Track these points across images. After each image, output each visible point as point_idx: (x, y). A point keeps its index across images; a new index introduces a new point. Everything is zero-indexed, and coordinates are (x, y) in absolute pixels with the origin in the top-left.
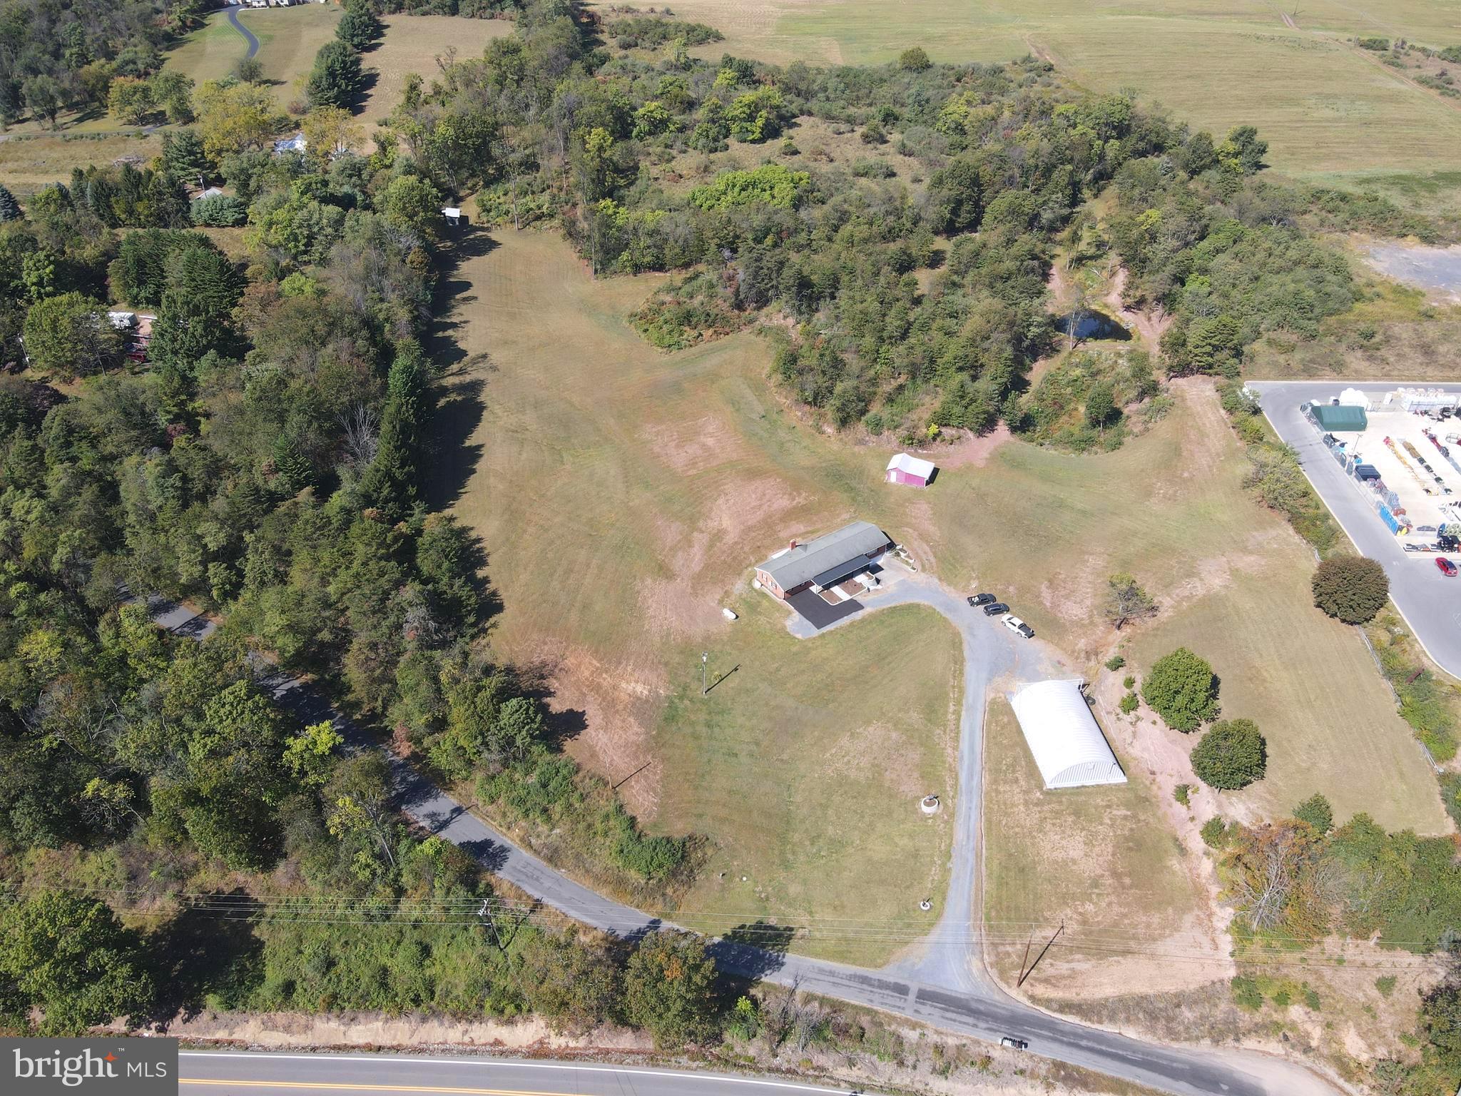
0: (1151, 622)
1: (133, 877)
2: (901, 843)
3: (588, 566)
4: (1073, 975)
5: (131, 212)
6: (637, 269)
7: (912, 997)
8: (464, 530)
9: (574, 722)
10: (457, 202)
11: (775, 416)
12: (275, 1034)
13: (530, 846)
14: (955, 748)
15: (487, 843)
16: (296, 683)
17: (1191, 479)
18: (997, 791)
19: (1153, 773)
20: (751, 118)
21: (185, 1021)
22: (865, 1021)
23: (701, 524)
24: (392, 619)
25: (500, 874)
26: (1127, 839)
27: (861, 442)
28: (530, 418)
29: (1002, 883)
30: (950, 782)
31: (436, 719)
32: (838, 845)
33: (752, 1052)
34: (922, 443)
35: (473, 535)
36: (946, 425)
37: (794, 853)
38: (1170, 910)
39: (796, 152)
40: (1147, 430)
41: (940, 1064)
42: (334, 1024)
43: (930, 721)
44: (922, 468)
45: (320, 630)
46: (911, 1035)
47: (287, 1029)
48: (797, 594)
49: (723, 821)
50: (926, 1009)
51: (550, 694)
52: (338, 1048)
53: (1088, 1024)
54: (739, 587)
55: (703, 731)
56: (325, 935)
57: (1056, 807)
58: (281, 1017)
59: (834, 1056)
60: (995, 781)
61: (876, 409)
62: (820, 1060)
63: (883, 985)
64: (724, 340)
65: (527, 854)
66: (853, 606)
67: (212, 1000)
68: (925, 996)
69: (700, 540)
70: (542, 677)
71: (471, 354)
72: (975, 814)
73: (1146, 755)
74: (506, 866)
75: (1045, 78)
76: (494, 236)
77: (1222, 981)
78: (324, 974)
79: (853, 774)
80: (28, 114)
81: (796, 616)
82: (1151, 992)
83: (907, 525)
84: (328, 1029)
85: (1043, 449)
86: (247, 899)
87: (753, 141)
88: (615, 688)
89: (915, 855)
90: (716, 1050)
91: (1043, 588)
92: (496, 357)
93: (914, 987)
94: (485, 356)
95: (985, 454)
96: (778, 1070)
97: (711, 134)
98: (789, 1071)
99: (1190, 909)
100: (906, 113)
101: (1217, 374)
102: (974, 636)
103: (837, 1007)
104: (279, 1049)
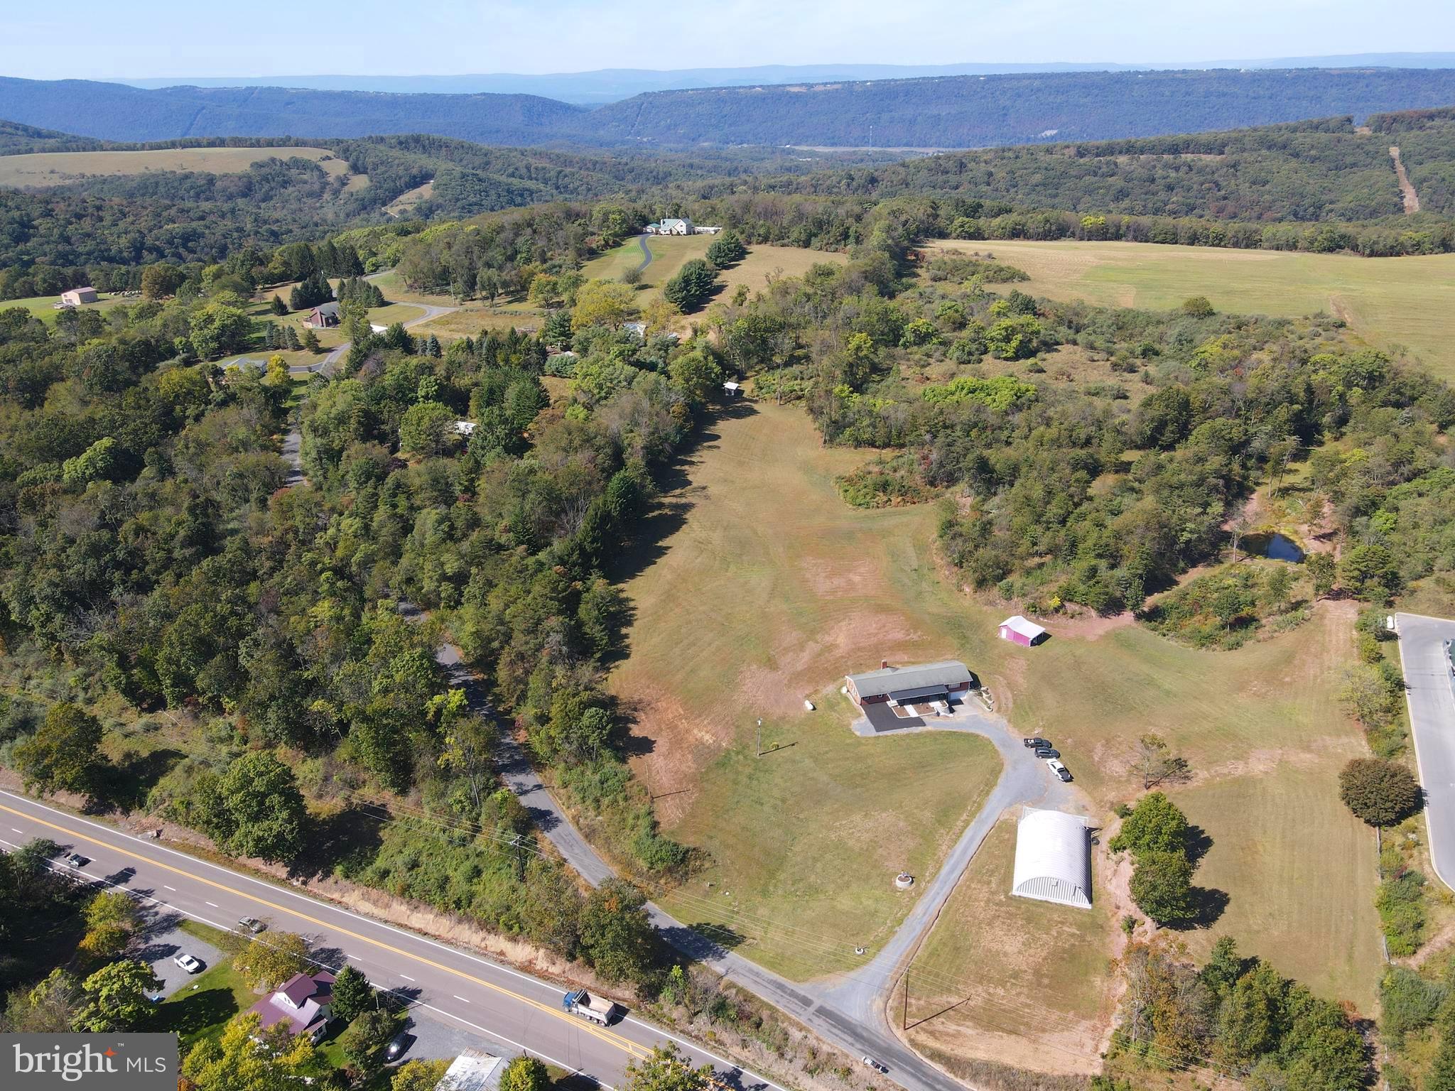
0: (1178, 787)
1: (326, 779)
2: (866, 903)
3: (710, 644)
4: (956, 1035)
5: (507, 361)
6: (858, 443)
7: (812, 1009)
8: (627, 600)
9: (645, 746)
10: (741, 378)
11: (926, 571)
12: (367, 904)
13: (578, 823)
14: (950, 847)
15: (549, 813)
16: (471, 678)
17: (1290, 684)
18: (969, 887)
19: (1118, 908)
20: (1007, 339)
21: (320, 881)
22: (765, 1014)
23: (818, 637)
24: (540, 640)
25: (546, 834)
26: (1064, 951)
27: (991, 603)
28: (717, 537)
29: (934, 954)
30: (931, 869)
31: (543, 715)
32: (814, 890)
33: (675, 1015)
34: (1045, 613)
35: (632, 604)
36: (1070, 600)
37: (775, 886)
38: (1072, 1013)
39: (1041, 371)
40: (1272, 637)
41: (811, 1064)
42: (404, 908)
43: (939, 822)
44: (1032, 629)
45: (494, 640)
46: (796, 1035)
47: (375, 903)
48: (873, 702)
49: (728, 847)
50: (817, 1021)
51: (635, 722)
52: (401, 926)
53: (951, 1076)
54: (829, 689)
55: (743, 779)
56: (420, 845)
57: (1012, 910)
58: (374, 893)
59: (734, 1036)
60: (972, 880)
61: (1015, 579)
62: (725, 1037)
63: (793, 994)
64: (909, 507)
65: (572, 828)
66: (918, 722)
67: (339, 870)
68: (822, 1012)
69: (812, 648)
70: (635, 709)
71: (695, 485)
72: (940, 899)
73: (1118, 892)
74: (554, 831)
75: (1331, 334)
76: (756, 407)
77: (1085, 1077)
78: (410, 870)
79: (851, 843)
80: (478, 296)
81: (864, 718)
82: (1017, 1066)
83: (1001, 674)
84: (400, 909)
85: (1164, 640)
86: (385, 812)
87: (1006, 359)
88: (687, 731)
89: (874, 914)
90: (650, 1007)
91: (1099, 745)
92: (713, 490)
93: (817, 1003)
94: (704, 488)
95: (1101, 632)
96: (689, 1034)
97: (967, 349)
98: (696, 1037)
99: (1091, 1018)
100: (1166, 349)
101: (1366, 600)
102: (1015, 769)
103: (749, 998)
104: (366, 915)
